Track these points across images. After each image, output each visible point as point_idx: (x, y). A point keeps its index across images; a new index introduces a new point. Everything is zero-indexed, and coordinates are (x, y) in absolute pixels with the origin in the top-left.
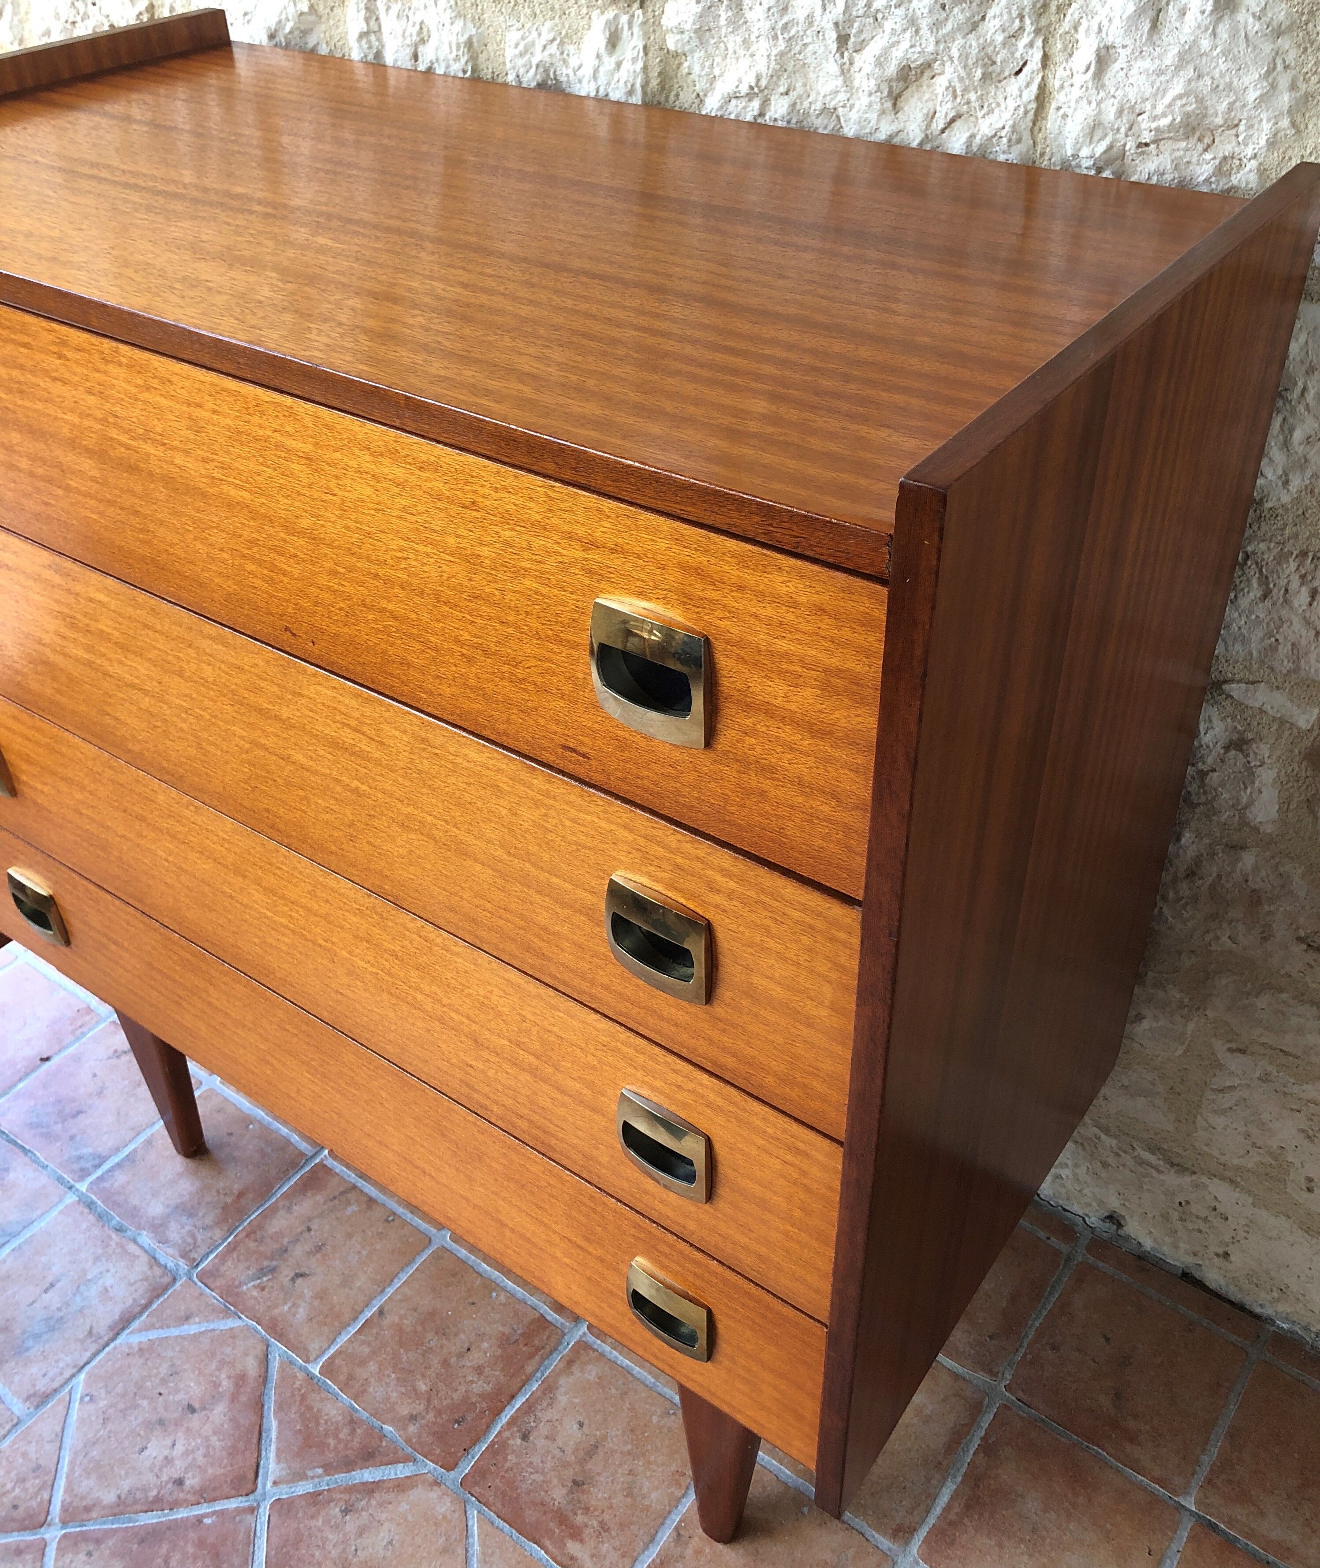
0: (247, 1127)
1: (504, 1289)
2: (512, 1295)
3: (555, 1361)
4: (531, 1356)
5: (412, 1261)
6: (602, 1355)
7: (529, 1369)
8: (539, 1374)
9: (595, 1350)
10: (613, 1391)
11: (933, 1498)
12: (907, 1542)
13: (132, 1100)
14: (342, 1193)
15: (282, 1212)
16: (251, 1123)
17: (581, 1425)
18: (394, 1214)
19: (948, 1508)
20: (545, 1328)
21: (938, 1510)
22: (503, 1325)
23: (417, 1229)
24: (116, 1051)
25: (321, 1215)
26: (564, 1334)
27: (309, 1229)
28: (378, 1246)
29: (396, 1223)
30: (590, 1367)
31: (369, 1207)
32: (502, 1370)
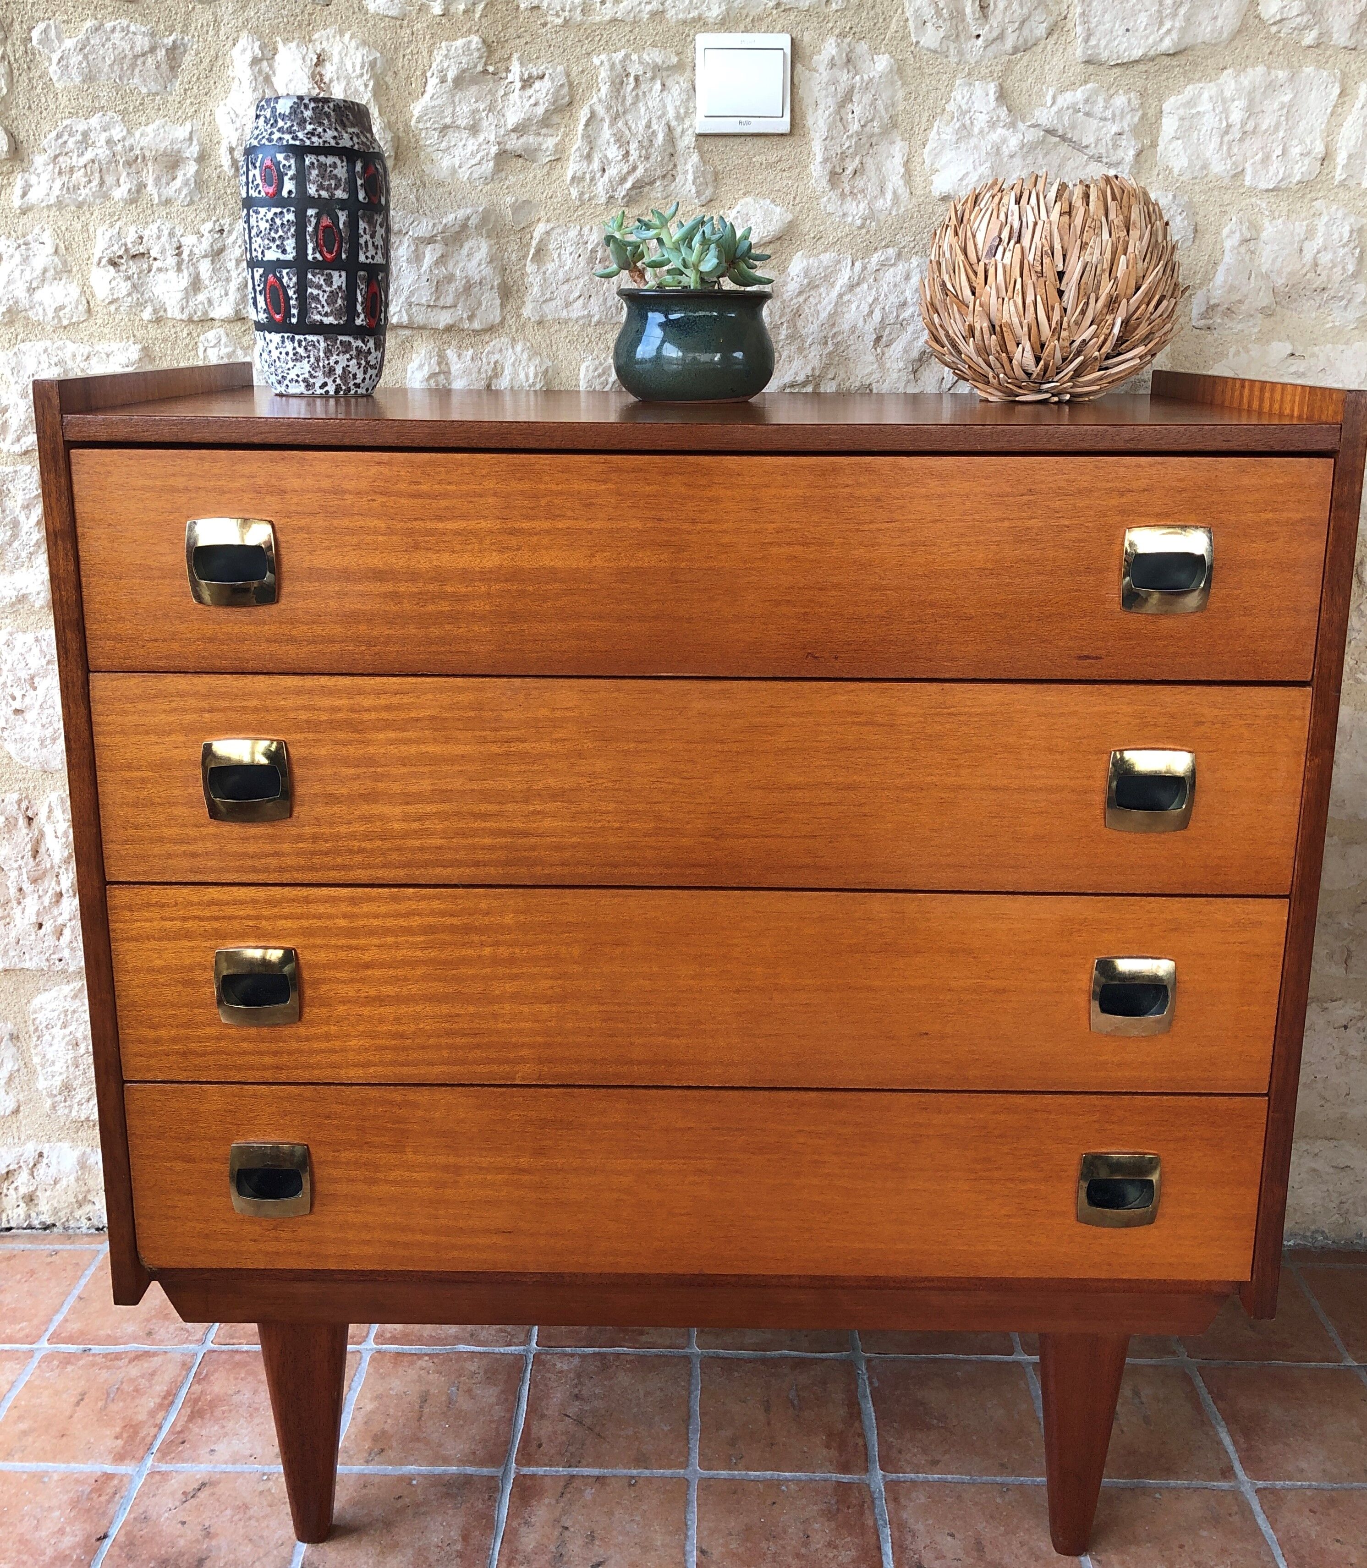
0: (410, 1484)
1: (787, 1480)
2: (798, 1481)
3: (883, 1507)
4: (862, 1513)
5: (687, 1503)
6: (913, 1482)
7: (870, 1523)
8: (880, 1522)
9: (904, 1482)
10: (949, 1500)
11: (1220, 1442)
12: (1235, 1476)
13: (253, 1522)
14: (566, 1486)
15: (523, 1530)
16: (412, 1480)
17: (952, 1535)
18: (633, 1477)
19: (1235, 1443)
20: (850, 1488)
21: (1231, 1449)
22: (816, 1504)
23: (663, 1477)
24: (184, 1493)
25: (564, 1512)
26: (868, 1485)
27: (566, 1528)
28: (645, 1507)
29: (640, 1481)
30: (914, 1495)
31: (603, 1484)
32: (850, 1535)
